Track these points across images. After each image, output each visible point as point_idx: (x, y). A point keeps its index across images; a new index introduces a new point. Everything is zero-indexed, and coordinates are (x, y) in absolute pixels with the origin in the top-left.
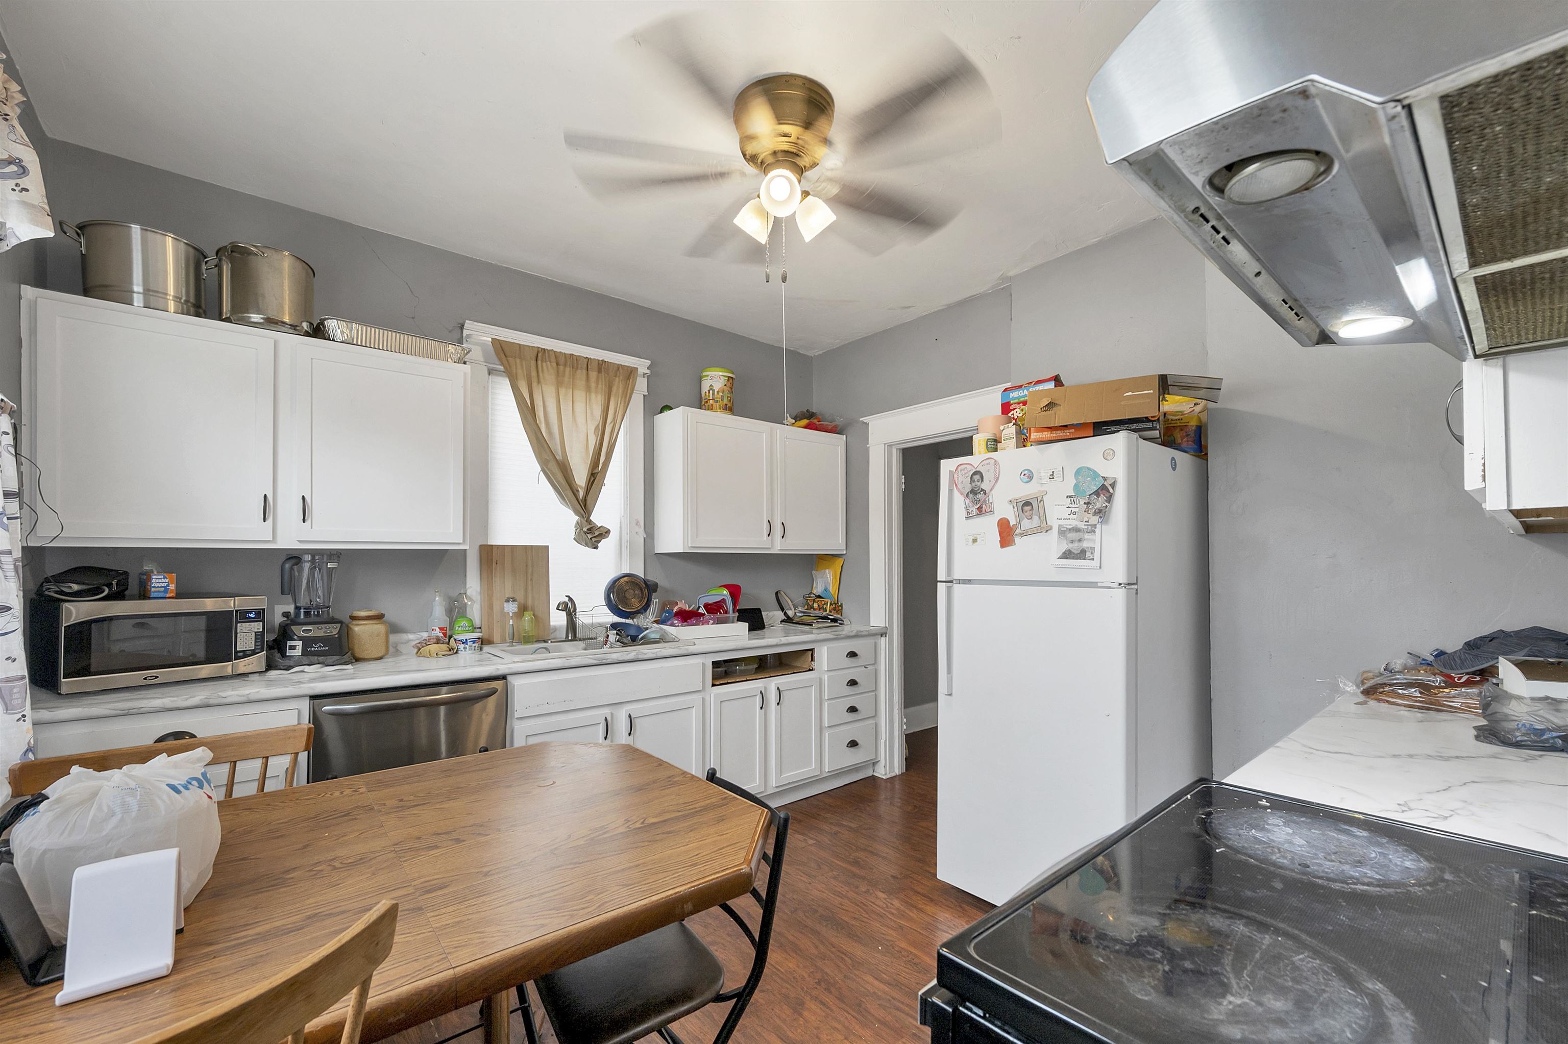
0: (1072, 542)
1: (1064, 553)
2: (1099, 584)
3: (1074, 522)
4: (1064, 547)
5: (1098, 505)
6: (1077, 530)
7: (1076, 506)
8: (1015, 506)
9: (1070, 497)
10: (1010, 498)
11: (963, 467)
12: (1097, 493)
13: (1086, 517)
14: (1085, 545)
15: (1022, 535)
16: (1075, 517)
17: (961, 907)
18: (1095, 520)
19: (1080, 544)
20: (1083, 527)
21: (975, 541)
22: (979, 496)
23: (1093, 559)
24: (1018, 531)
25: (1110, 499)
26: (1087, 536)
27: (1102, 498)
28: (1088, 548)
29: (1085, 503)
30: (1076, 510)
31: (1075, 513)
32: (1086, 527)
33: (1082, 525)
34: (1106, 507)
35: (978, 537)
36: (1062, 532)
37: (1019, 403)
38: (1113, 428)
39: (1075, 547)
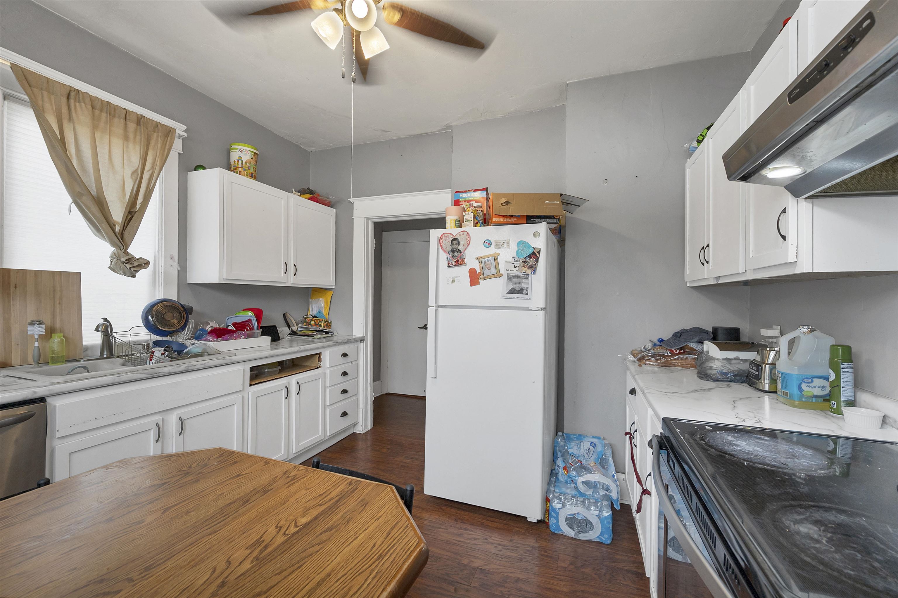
0: (515, 284)
1: (511, 290)
2: (530, 308)
3: (516, 272)
4: (511, 286)
5: (531, 263)
6: (517, 277)
7: (517, 263)
9: (514, 257)
10: (477, 256)
11: (446, 235)
12: (530, 256)
13: (524, 270)
14: (523, 285)
15: (484, 279)
16: (517, 269)
17: (442, 509)
18: (529, 271)
19: (520, 285)
20: (522, 275)
21: (453, 281)
22: (457, 254)
23: (527, 294)
24: (482, 276)
25: (537, 260)
26: (524, 281)
27: (533, 259)
28: (525, 287)
29: (523, 262)
30: (518, 265)
31: (516, 267)
32: (523, 275)
33: (521, 274)
34: (536, 264)
35: (456, 279)
36: (510, 278)
37: (465, 201)
38: (537, 220)
39: (517, 287)
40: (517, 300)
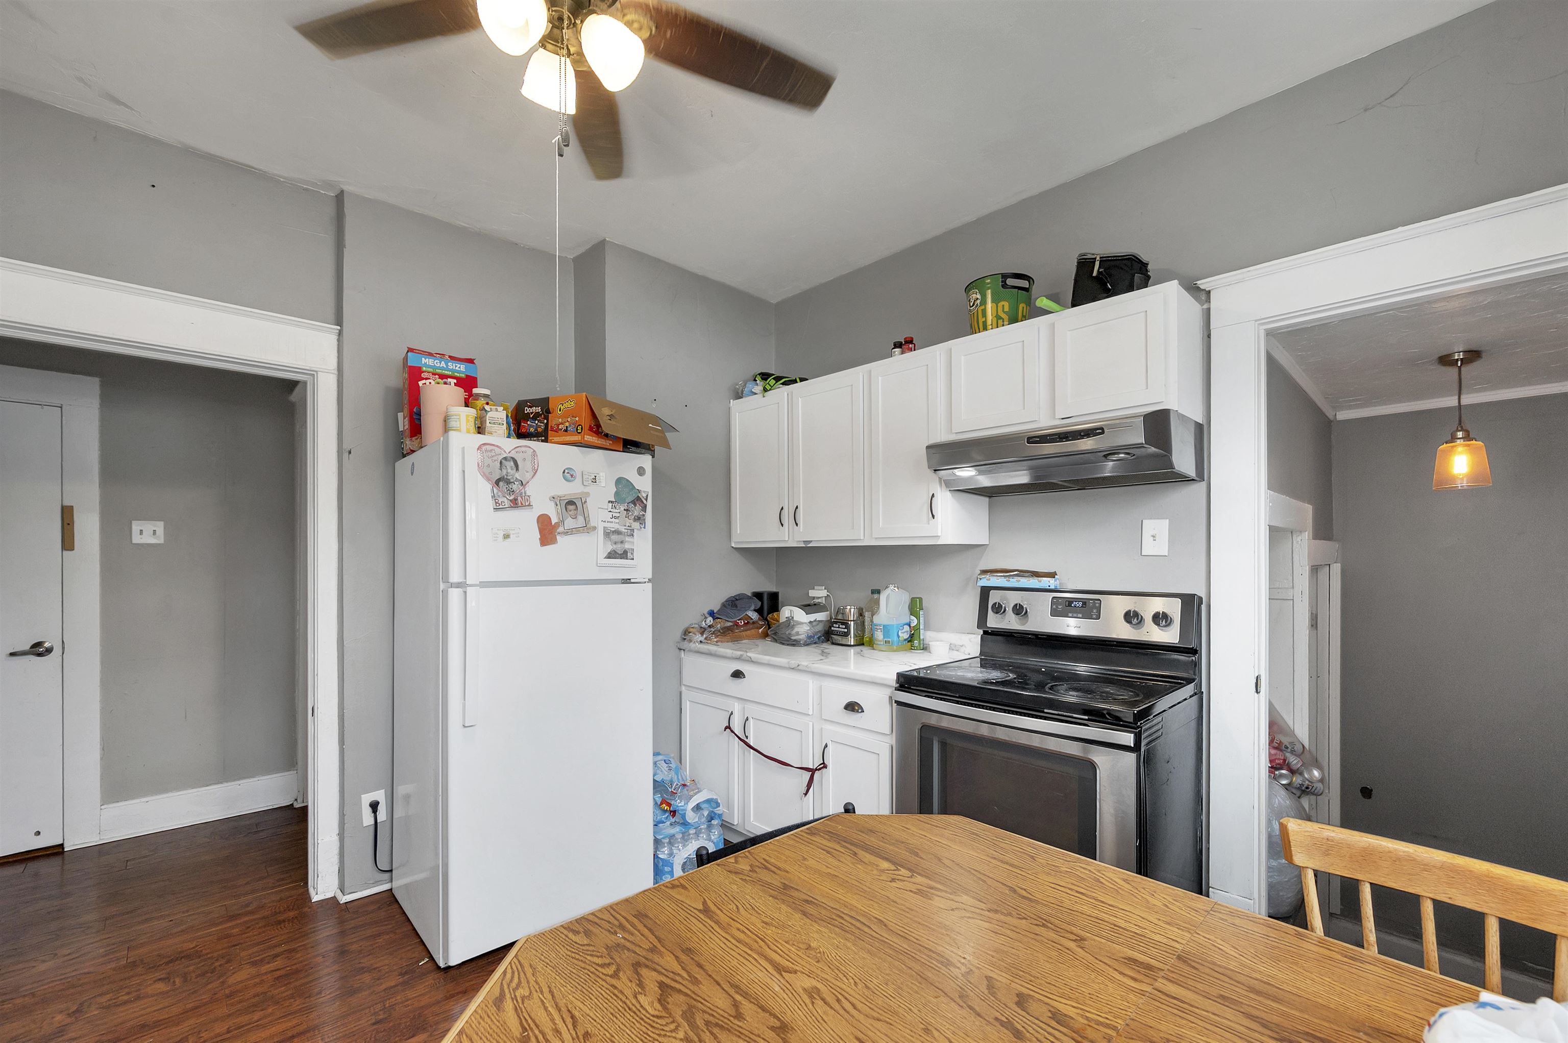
0: (615, 543)
1: (609, 553)
2: (632, 581)
3: (614, 526)
4: (610, 548)
5: (636, 513)
6: (618, 532)
7: (617, 511)
8: (558, 503)
9: (612, 502)
10: (552, 494)
11: (489, 447)
12: (634, 502)
13: (628, 522)
14: (627, 546)
15: (566, 533)
16: (617, 521)
18: (636, 525)
19: (623, 545)
20: (624, 530)
21: (506, 536)
22: (515, 487)
23: (633, 559)
24: (561, 529)
25: (644, 508)
26: (627, 539)
27: (638, 507)
28: (629, 549)
29: (625, 510)
30: (618, 515)
31: (616, 518)
32: (626, 531)
33: (622, 529)
34: (644, 515)
35: (511, 532)
36: (607, 534)
37: (434, 374)
38: (633, 449)
39: (619, 548)
40: (620, 569)
